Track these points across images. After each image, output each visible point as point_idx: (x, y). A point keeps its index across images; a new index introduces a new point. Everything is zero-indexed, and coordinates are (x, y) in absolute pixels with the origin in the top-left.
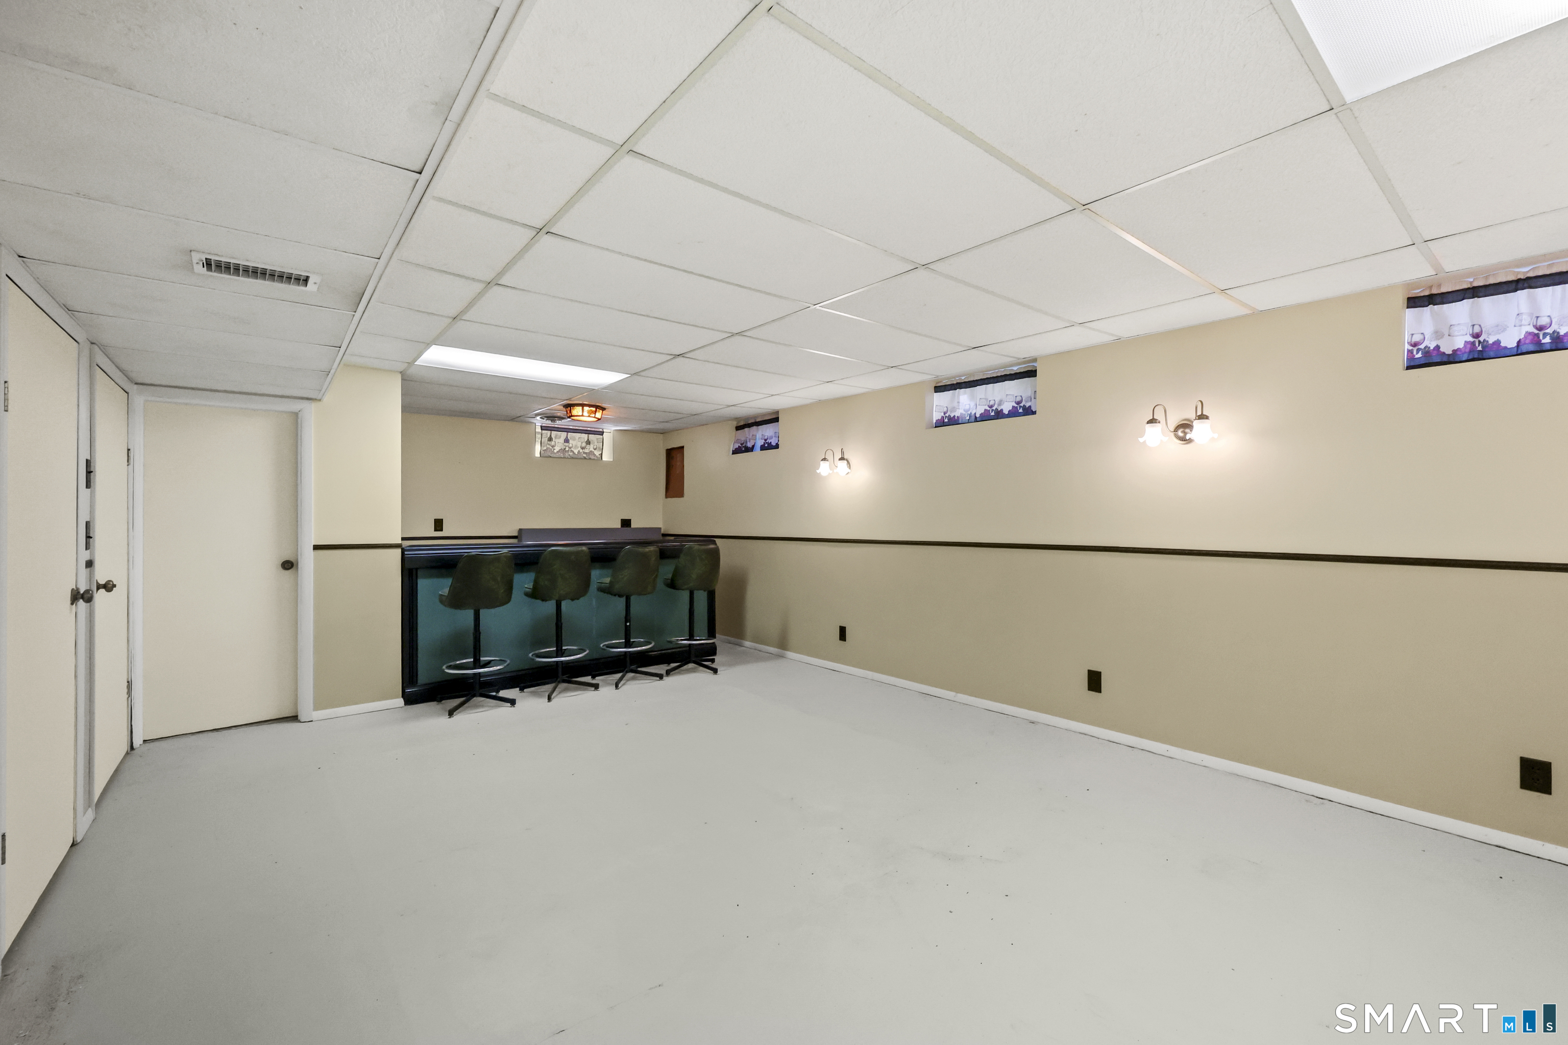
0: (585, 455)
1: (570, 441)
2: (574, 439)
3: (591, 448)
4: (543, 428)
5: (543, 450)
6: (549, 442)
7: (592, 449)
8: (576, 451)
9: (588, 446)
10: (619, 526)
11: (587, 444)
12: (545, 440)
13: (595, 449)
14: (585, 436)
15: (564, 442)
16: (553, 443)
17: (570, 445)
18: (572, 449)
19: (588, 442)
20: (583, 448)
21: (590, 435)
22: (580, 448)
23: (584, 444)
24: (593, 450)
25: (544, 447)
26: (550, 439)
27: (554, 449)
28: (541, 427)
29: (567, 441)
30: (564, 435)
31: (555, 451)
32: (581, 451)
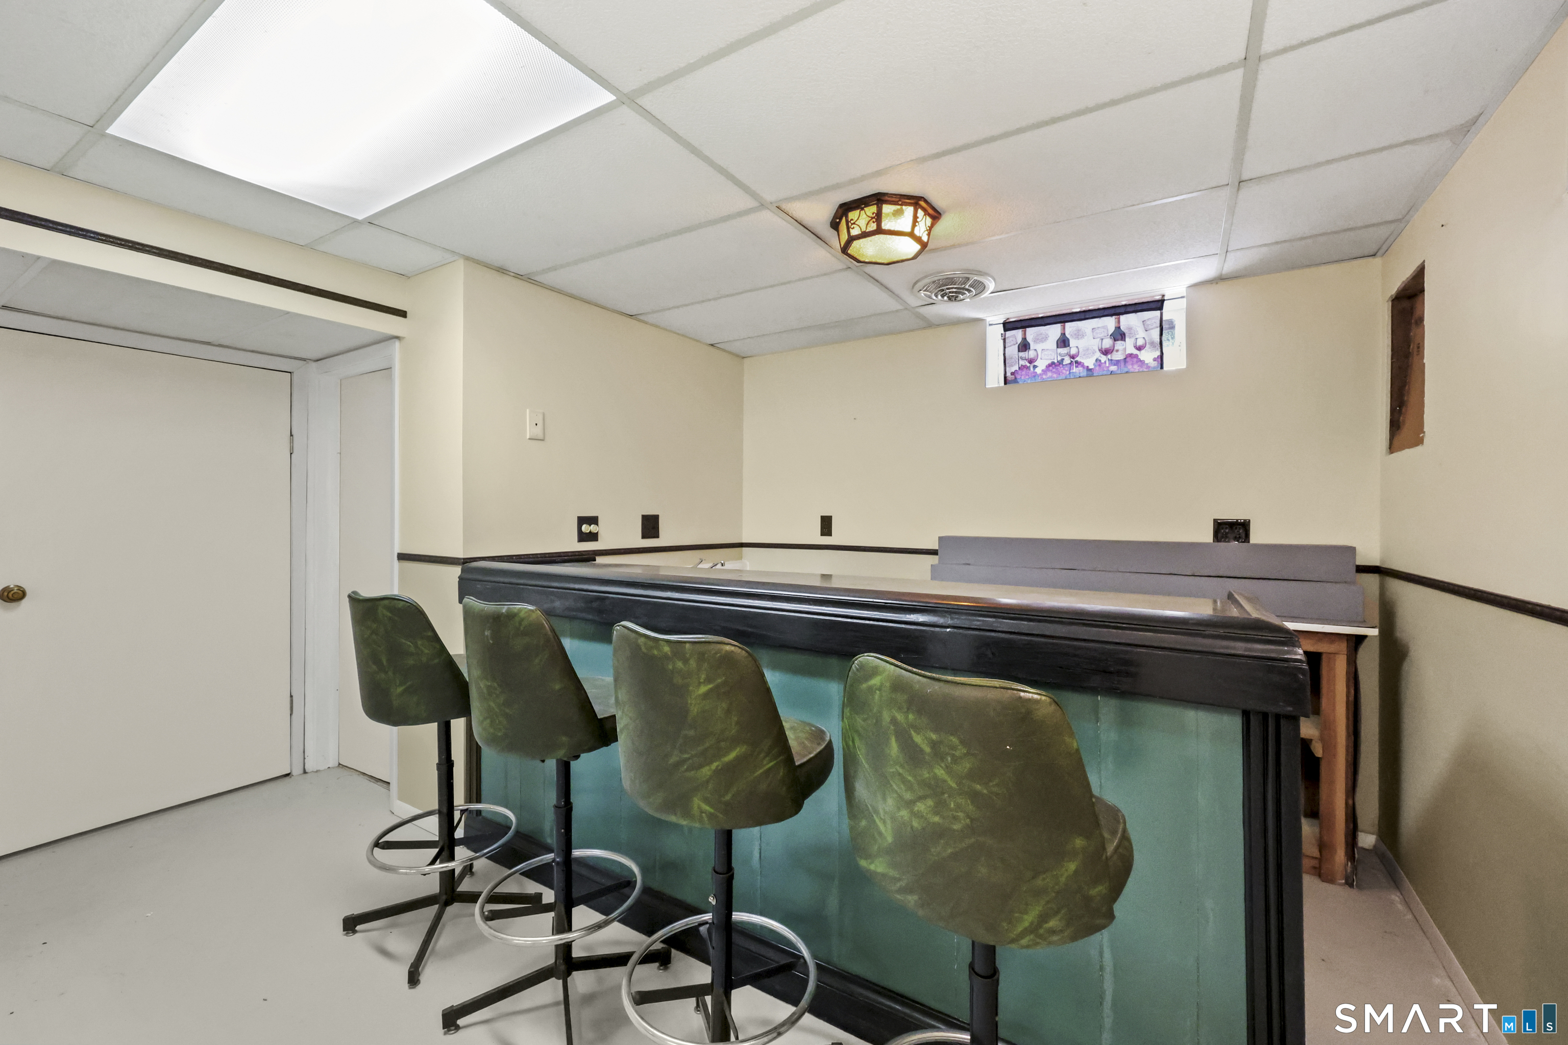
0: (1113, 368)
1: (1073, 343)
2: (1079, 335)
3: (1127, 347)
4: (1008, 326)
5: (1012, 374)
6: (1021, 354)
7: (1131, 350)
8: (1090, 363)
9: (1119, 345)
10: (1206, 535)
11: (1115, 340)
12: (1012, 350)
13: (1139, 348)
14: (1109, 323)
15: (1057, 347)
16: (1031, 354)
17: (1073, 351)
18: (1077, 359)
19: (1119, 335)
20: (1106, 352)
21: (1123, 318)
22: (1098, 355)
23: (1108, 343)
24: (1135, 352)
25: (1012, 366)
26: (1024, 346)
27: (1035, 367)
28: (1005, 324)
29: (1063, 342)
30: (1054, 331)
31: (1039, 371)
32: (1103, 358)
